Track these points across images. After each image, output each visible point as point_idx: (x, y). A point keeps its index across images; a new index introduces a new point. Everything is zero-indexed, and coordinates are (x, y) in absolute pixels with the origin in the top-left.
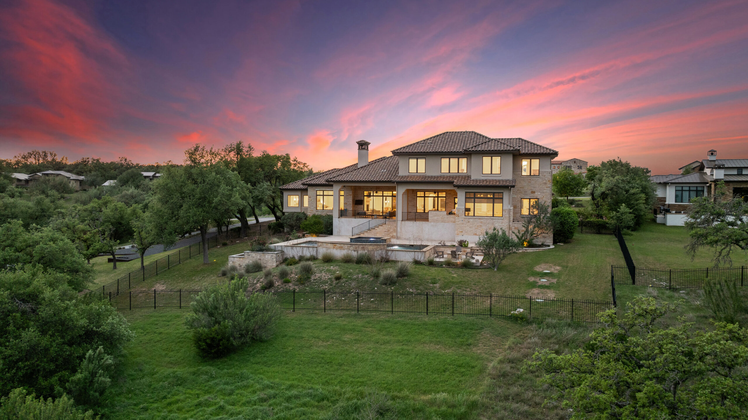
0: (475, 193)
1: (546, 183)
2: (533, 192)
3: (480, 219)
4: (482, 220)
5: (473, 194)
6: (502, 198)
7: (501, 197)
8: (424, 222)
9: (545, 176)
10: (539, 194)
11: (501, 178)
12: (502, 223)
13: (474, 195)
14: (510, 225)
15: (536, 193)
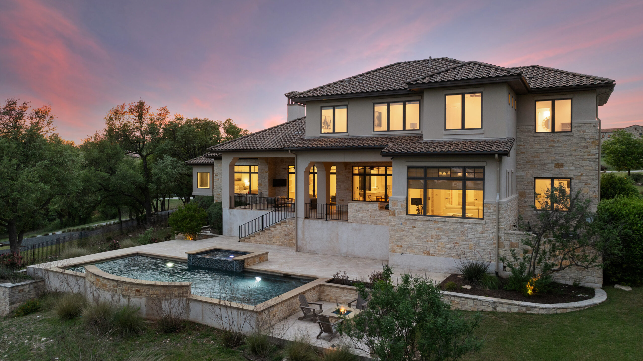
0: (426, 168)
1: (586, 148)
2: (559, 166)
3: (435, 221)
4: (440, 225)
5: (422, 170)
6: (483, 179)
7: (481, 176)
8: (340, 223)
9: (584, 132)
10: (572, 168)
11: (482, 137)
12: (482, 232)
13: (425, 173)
14: (499, 238)
15: (566, 168)
